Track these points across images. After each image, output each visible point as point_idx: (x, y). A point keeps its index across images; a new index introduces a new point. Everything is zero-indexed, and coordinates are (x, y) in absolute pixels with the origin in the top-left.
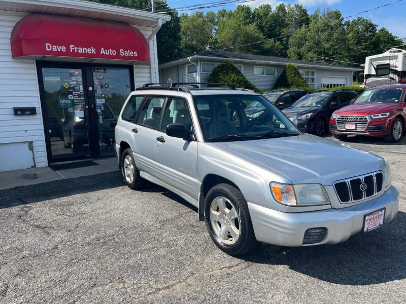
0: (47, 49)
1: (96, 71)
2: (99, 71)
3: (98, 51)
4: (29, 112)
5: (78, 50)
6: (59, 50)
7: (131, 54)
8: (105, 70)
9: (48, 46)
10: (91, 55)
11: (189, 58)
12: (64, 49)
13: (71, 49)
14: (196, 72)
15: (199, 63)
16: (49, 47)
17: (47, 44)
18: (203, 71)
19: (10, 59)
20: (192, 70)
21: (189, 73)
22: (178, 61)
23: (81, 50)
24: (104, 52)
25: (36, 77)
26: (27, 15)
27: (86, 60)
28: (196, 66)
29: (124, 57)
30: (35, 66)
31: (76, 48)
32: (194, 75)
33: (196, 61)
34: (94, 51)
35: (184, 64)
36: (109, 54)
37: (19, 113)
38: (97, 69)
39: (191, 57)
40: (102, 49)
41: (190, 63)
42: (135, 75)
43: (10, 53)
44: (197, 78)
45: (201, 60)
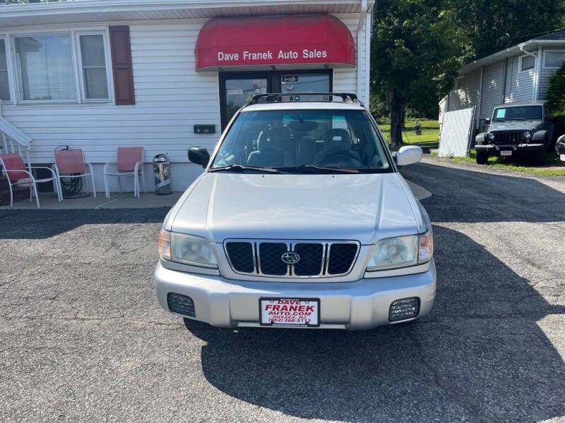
0: (219, 59)
1: (286, 79)
2: (289, 79)
3: (275, 55)
4: (207, 131)
5: (251, 56)
6: (232, 59)
7: (318, 54)
8: (296, 77)
9: (221, 55)
10: (267, 61)
11: (521, 46)
12: (236, 56)
13: (245, 56)
14: (533, 67)
15: (540, 52)
16: (221, 57)
17: (219, 53)
18: (546, 66)
19: (195, 73)
20: (528, 65)
21: (523, 70)
22: (504, 51)
23: (255, 56)
24: (282, 56)
25: (217, 91)
26: (210, 21)
27: (267, 67)
28: (534, 58)
29: (309, 60)
30: (217, 79)
31: (250, 55)
32: (530, 71)
33: (535, 49)
34: (270, 56)
35: (515, 57)
36: (288, 57)
37: (198, 130)
38: (287, 78)
39: (523, 44)
40: (281, 52)
41: (522, 53)
42: (334, 82)
43: (194, 66)
44: (534, 77)
45: (544, 47)
